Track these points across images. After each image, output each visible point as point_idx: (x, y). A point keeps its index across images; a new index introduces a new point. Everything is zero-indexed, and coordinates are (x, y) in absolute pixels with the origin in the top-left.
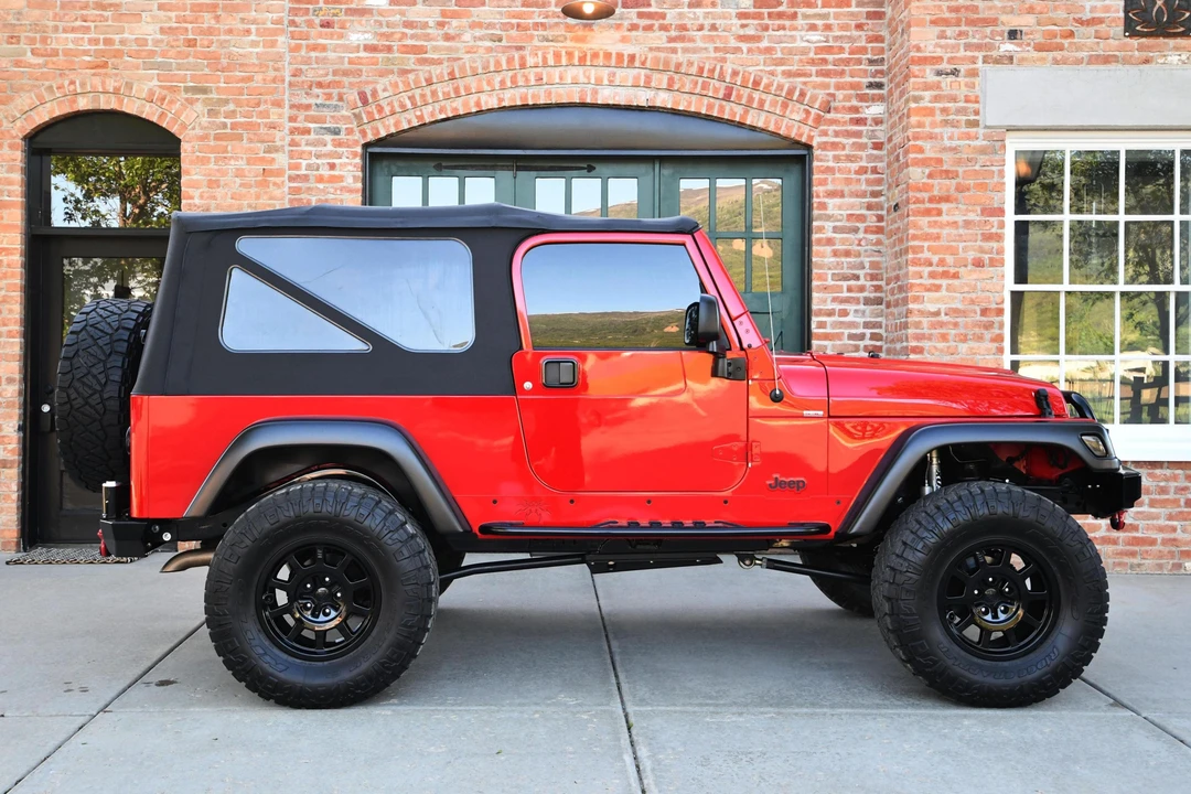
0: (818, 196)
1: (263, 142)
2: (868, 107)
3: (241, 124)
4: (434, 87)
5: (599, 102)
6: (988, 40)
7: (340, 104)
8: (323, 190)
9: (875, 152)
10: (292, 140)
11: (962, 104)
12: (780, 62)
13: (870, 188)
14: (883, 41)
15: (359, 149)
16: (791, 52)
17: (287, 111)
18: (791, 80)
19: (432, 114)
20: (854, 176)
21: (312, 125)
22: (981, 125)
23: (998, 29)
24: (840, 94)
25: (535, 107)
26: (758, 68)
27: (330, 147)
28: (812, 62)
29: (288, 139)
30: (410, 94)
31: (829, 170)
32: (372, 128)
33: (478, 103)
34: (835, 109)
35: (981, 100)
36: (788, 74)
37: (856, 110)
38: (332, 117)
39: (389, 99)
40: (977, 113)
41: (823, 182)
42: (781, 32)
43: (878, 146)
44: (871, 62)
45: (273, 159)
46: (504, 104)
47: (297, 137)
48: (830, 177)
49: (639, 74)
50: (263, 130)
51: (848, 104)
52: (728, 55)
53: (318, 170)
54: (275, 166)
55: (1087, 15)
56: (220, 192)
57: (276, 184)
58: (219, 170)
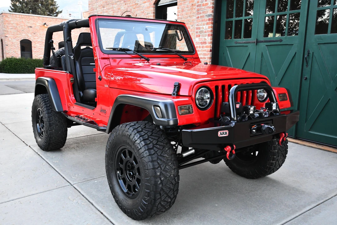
8: (204, 8)
56: (184, 13)
57: (194, 8)
58: (184, 6)
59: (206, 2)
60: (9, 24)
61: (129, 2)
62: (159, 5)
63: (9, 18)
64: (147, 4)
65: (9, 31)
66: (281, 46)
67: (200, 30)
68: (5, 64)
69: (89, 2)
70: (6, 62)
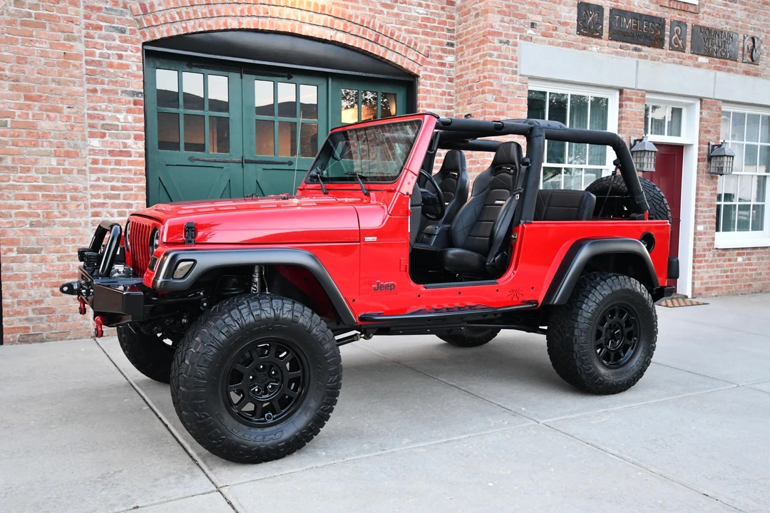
0: (422, 106)
1: (63, 32)
2: (447, 57)
3: (44, 15)
4: (195, 8)
5: (303, 34)
6: (522, 26)
7: (125, 10)
8: (114, 74)
9: (450, 83)
10: (87, 33)
11: (510, 61)
12: (403, 23)
13: (447, 104)
14: (454, 19)
15: (140, 46)
16: (409, 18)
17: (82, 10)
18: (409, 35)
19: (194, 27)
20: (439, 96)
21: (103, 24)
22: (518, 74)
23: (527, 21)
24: (434, 47)
25: (263, 31)
26: (392, 25)
27: (117, 42)
28: (420, 26)
29: (84, 32)
30: (178, 10)
31: (428, 91)
32: (150, 32)
33: (225, 24)
34: (431, 55)
35: (518, 59)
36: (408, 31)
37: (441, 57)
38: (118, 19)
39: (163, 12)
40: (516, 67)
41: (425, 98)
42: (403, 5)
43: (451, 80)
44: (449, 30)
45: (72, 46)
46: (243, 27)
47: (92, 32)
48: (428, 96)
49: (327, 18)
50: (62, 23)
51: (437, 54)
52: (376, 15)
53: (108, 58)
54: (74, 52)
55: (562, 21)
57: (75, 66)
67: (102, 122)
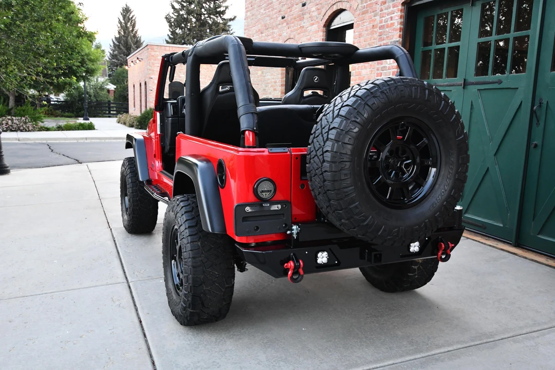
1: (373, 12)
3: (369, 4)
8: (388, 31)
10: (381, 8)
15: (400, 7)
45: (376, 19)
53: (387, 21)
54: (376, 23)
56: (362, 39)
57: (376, 32)
58: (362, 29)
59: (392, 22)
60: (155, 60)
61: (293, 24)
62: (332, 28)
63: (156, 51)
64: (315, 27)
65: (155, 70)
66: (499, 91)
67: (382, 66)
68: (146, 117)
69: (245, 26)
70: (149, 115)
